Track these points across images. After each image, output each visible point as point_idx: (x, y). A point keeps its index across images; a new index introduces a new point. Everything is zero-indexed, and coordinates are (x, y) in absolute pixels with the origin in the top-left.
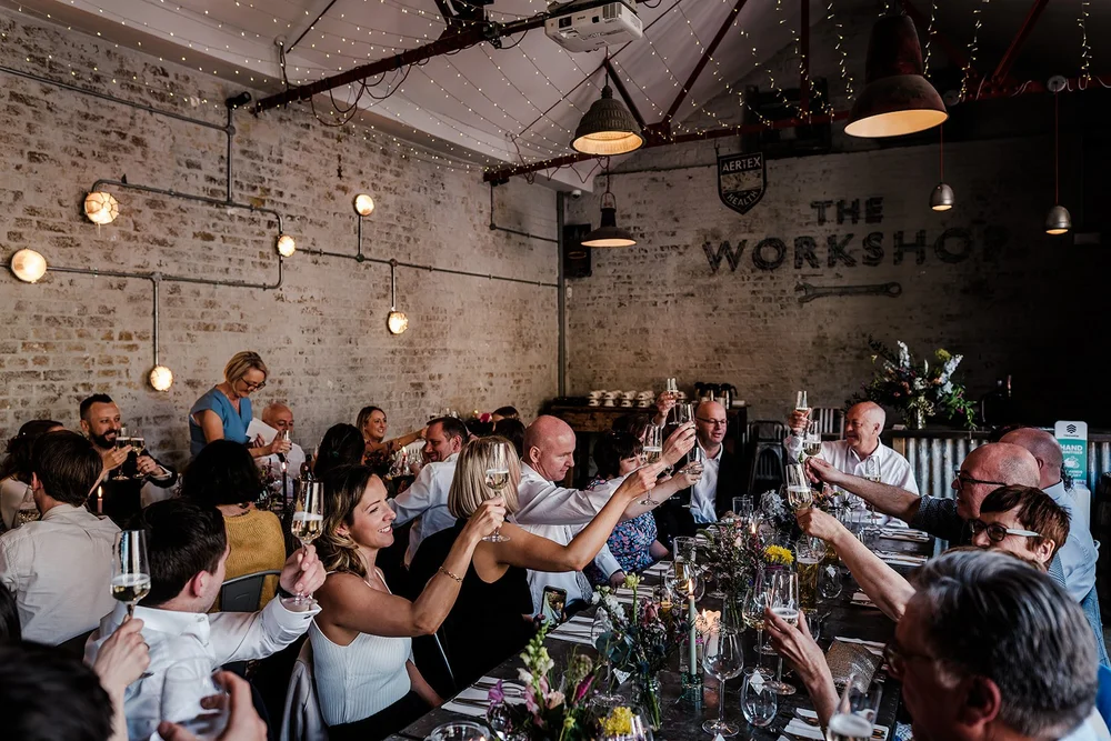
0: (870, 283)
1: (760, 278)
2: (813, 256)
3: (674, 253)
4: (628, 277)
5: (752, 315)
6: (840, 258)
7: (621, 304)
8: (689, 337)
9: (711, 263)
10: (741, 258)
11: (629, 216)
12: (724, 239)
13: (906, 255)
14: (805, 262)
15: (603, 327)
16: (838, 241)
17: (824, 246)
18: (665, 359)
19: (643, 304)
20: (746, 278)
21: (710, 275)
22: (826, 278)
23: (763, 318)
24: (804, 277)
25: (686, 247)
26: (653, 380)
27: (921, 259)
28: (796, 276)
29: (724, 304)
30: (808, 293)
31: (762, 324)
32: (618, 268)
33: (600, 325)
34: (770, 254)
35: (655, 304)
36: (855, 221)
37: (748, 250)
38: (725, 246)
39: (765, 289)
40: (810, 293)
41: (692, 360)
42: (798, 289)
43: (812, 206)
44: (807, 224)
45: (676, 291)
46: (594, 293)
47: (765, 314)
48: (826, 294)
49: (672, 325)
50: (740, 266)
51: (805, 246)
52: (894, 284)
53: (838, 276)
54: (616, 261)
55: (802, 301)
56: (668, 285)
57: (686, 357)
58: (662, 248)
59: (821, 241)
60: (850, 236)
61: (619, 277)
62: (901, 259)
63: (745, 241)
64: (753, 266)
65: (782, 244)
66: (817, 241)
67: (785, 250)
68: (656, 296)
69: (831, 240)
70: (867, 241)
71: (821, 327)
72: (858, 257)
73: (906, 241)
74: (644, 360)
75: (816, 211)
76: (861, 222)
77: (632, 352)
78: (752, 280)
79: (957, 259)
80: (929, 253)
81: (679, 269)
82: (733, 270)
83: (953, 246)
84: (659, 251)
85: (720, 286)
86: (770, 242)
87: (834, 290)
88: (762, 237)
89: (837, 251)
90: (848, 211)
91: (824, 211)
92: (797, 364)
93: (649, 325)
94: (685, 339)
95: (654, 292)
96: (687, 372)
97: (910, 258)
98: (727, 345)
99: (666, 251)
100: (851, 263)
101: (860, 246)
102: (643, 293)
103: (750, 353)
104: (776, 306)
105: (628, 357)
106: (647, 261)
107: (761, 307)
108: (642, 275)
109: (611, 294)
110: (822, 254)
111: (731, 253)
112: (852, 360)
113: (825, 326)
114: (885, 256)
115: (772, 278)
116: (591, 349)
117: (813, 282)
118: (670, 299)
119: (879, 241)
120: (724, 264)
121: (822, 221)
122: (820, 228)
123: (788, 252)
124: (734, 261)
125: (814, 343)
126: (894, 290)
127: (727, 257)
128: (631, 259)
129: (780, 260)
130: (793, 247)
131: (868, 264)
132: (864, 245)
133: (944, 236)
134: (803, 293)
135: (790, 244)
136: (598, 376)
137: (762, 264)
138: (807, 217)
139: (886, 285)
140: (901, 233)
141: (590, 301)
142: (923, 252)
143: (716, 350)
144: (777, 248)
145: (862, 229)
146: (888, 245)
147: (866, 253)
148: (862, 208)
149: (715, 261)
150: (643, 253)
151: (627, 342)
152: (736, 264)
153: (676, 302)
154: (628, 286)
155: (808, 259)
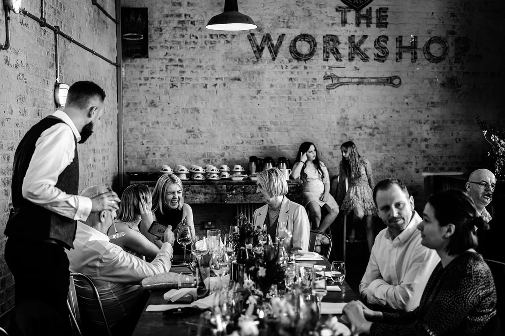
0: (379, 76)
1: (296, 67)
2: (337, 50)
3: (222, 41)
4: (180, 60)
5: (289, 98)
6: (358, 54)
7: (173, 86)
8: (236, 117)
9: (255, 52)
10: (280, 50)
11: (180, 4)
12: (266, 32)
13: (404, 55)
14: (331, 56)
15: (155, 106)
16: (357, 40)
17: (346, 43)
18: (213, 136)
19: (194, 86)
20: (284, 67)
21: (254, 63)
22: (347, 69)
23: (298, 101)
24: (330, 68)
25: (233, 36)
26: (204, 156)
27: (414, 59)
28: (324, 67)
29: (266, 88)
30: (335, 82)
31: (298, 106)
32: (170, 51)
33: (153, 104)
34: (304, 47)
35: (206, 86)
36: (368, 26)
37: (286, 43)
38: (267, 38)
39: (300, 76)
40: (335, 81)
41: (239, 137)
42: (326, 78)
43: (337, 10)
44: (333, 24)
45: (225, 75)
46: (146, 73)
47: (300, 98)
48: (348, 83)
49: (221, 105)
50: (279, 55)
51: (331, 43)
52: (396, 77)
53: (356, 69)
54: (168, 44)
55: (329, 88)
56: (217, 69)
57: (233, 135)
58: (211, 36)
59: (343, 39)
60: (365, 37)
61: (171, 60)
62: (401, 58)
63: (284, 35)
64: (290, 57)
65: (314, 40)
66: (340, 39)
67: (315, 45)
68: (206, 79)
69: (351, 38)
70: (377, 41)
71: (343, 110)
72: (371, 54)
73: (405, 43)
74: (195, 137)
75: (339, 15)
76: (373, 26)
77: (185, 130)
78: (289, 69)
79: (437, 60)
80: (420, 54)
81: (227, 56)
82: (274, 59)
83: (435, 49)
84: (208, 39)
85: (263, 73)
86: (304, 37)
87: (354, 80)
88: (297, 33)
89: (356, 49)
90: (364, 17)
91: (345, 15)
92: (326, 140)
93: (199, 105)
94: (233, 120)
95: (204, 75)
96: (234, 148)
97: (407, 56)
98: (268, 123)
99: (215, 39)
100: (365, 59)
101: (372, 45)
102: (194, 76)
103: (288, 131)
104: (308, 91)
105: (181, 134)
106: (198, 47)
107: (297, 92)
108: (193, 60)
109: (162, 75)
110: (344, 49)
111: (272, 45)
112: (366, 136)
113: (346, 110)
114: (390, 55)
115: (305, 68)
116: (144, 126)
117: (338, 72)
118: (219, 82)
119: (386, 43)
120: (266, 53)
121: (344, 22)
122: (343, 28)
123: (318, 46)
124: (274, 52)
125: (338, 123)
126: (396, 81)
127: (269, 47)
128: (183, 44)
129: (312, 53)
130: (322, 42)
131: (378, 60)
132: (375, 45)
133: (430, 42)
134: (329, 82)
135: (320, 40)
136: (151, 153)
137: (298, 56)
138: (333, 18)
139: (390, 78)
140: (401, 37)
141: (143, 82)
142: (416, 53)
143: (260, 128)
144: (309, 42)
145: (374, 32)
146: (391, 46)
147: (376, 51)
148: (374, 14)
149: (260, 50)
150: (193, 39)
151: (179, 120)
152: (276, 53)
153: (224, 85)
154: (179, 69)
155: (334, 53)
